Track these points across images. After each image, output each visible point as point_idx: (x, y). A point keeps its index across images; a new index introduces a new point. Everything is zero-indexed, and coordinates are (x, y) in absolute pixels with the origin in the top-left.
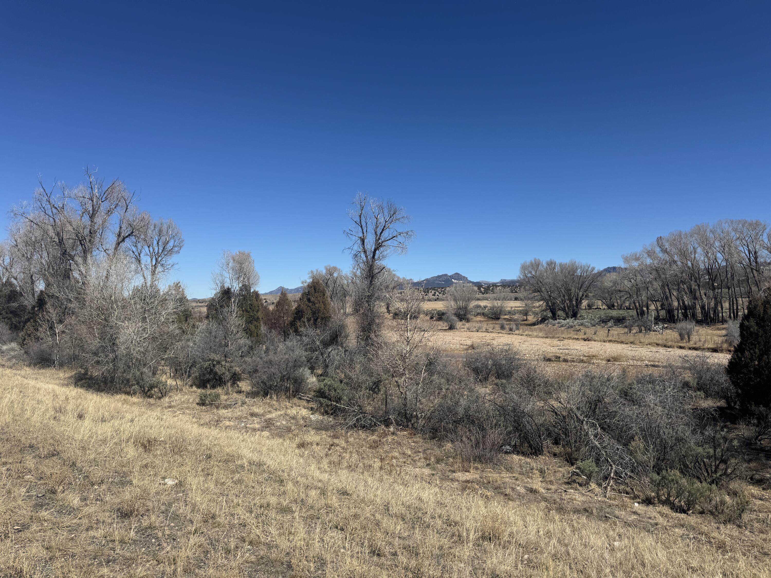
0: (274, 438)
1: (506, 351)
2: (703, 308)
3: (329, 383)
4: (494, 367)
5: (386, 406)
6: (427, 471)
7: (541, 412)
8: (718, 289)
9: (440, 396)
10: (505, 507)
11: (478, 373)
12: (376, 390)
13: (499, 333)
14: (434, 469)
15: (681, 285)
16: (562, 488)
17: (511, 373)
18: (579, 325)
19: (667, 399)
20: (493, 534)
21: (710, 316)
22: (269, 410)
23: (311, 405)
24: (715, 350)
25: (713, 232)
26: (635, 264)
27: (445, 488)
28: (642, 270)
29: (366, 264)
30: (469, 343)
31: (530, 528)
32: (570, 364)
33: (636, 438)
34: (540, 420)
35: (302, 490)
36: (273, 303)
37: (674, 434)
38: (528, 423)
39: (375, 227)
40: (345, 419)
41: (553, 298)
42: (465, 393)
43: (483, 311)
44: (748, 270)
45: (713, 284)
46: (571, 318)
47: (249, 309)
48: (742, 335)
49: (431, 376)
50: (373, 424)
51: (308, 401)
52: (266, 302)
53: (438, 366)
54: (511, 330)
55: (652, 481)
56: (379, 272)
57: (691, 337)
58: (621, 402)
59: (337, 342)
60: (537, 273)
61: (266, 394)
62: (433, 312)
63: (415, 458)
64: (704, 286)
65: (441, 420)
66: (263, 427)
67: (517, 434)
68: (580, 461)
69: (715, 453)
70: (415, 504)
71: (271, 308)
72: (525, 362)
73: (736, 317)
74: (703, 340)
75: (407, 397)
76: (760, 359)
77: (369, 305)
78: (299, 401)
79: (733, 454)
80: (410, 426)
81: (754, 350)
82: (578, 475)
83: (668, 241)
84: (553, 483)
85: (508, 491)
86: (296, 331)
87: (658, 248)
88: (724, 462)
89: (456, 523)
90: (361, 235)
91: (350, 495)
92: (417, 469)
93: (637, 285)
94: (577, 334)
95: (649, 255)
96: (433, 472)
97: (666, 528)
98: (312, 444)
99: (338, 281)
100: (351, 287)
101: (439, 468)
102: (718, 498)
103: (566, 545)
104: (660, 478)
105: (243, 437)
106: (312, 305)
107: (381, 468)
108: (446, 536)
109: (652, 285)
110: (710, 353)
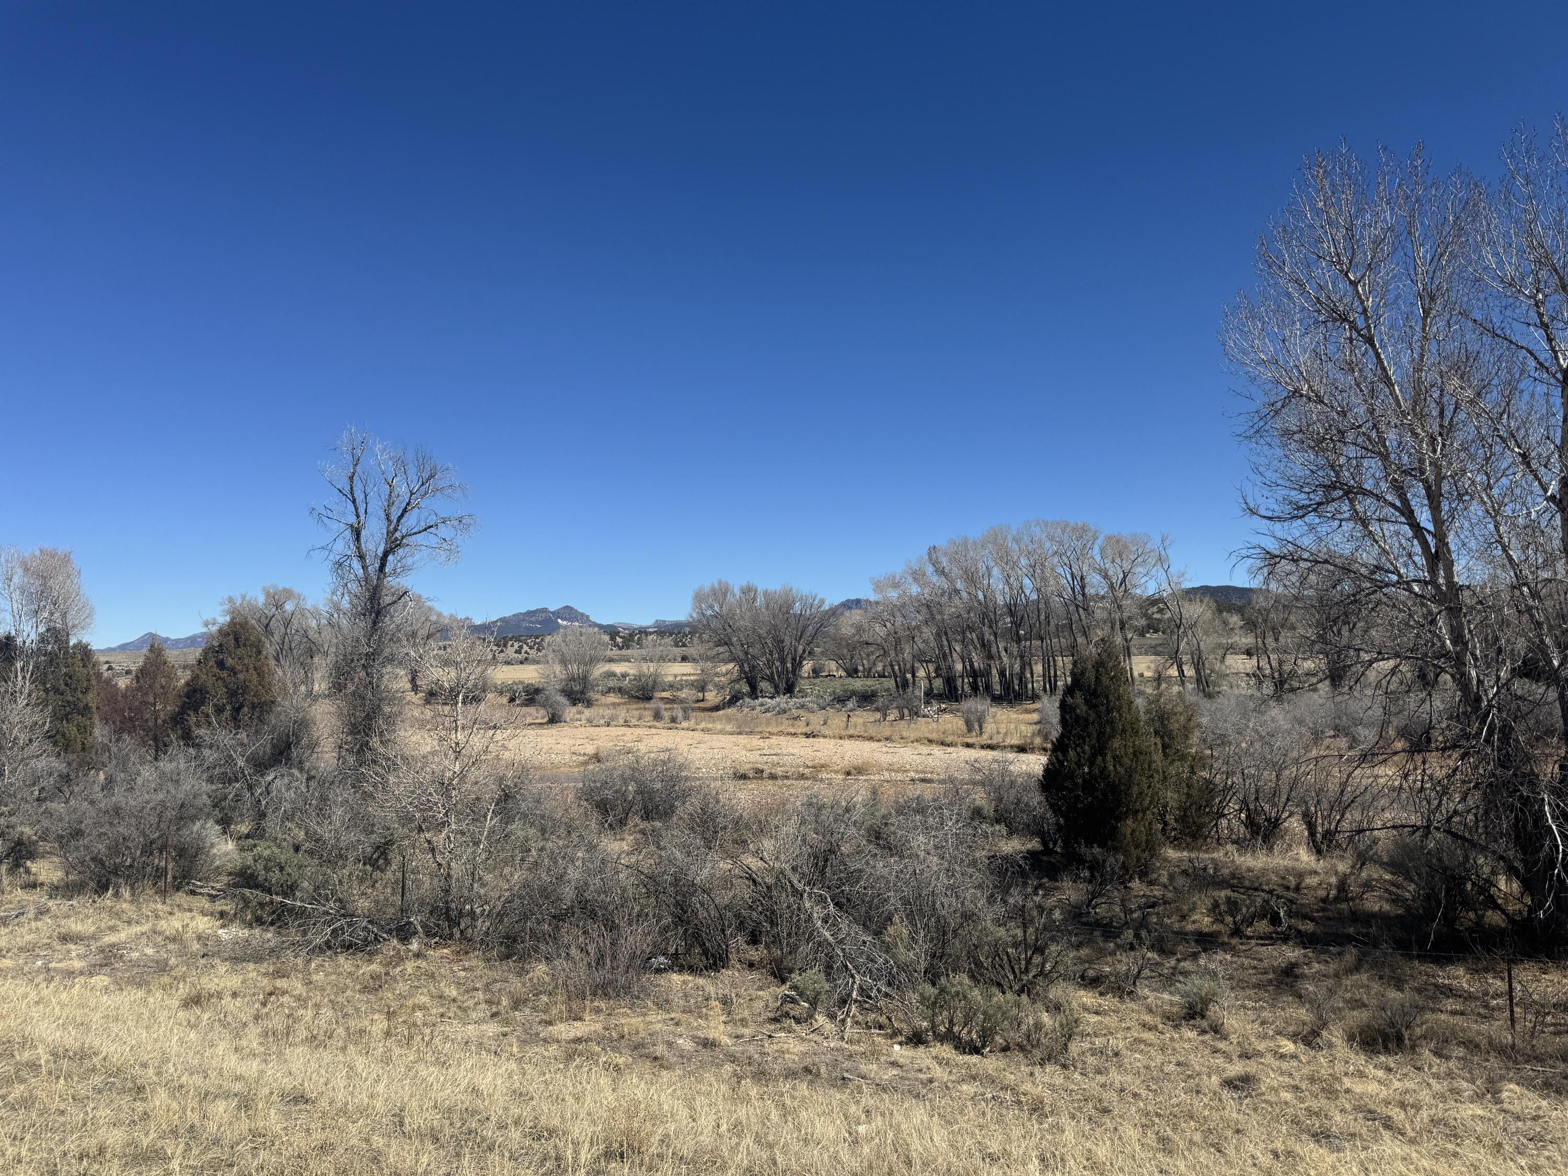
0: (121, 989)
1: (664, 763)
2: (1002, 673)
3: (267, 853)
4: (639, 797)
5: (403, 896)
6: (492, 1028)
7: (727, 882)
8: (1026, 640)
9: (525, 866)
10: (652, 1084)
11: (607, 811)
12: (381, 862)
13: (650, 727)
14: (507, 1022)
15: (968, 634)
16: (764, 1031)
17: (672, 806)
18: (798, 708)
19: (947, 841)
20: (628, 1143)
21: (1014, 688)
22: (110, 923)
23: (219, 906)
24: (1022, 749)
25: (1017, 541)
26: (893, 594)
27: (530, 1059)
28: (904, 605)
29: (363, 583)
30: (590, 749)
31: (702, 1121)
32: (780, 782)
33: (896, 919)
34: (724, 897)
35: (192, 1103)
36: (128, 672)
37: (959, 905)
38: (702, 905)
39: (386, 504)
40: (305, 933)
41: (753, 656)
42: (580, 854)
43: (620, 684)
44: (1071, 608)
45: (1018, 632)
46: (784, 694)
47: (63, 687)
48: (1063, 721)
49: (507, 823)
50: (371, 937)
51: (213, 898)
52: (110, 668)
53: (523, 801)
54: (673, 720)
55: (923, 999)
56: (394, 602)
57: (984, 725)
58: (870, 851)
59: (289, 759)
60: (724, 608)
61: (102, 888)
62: (515, 687)
63: (466, 1004)
64: (1003, 636)
65: (525, 917)
66: (94, 966)
67: (681, 930)
68: (798, 972)
69: (1025, 935)
70: (462, 1103)
71: (122, 683)
72: (698, 783)
73: (1054, 689)
74: (1003, 731)
75: (452, 873)
76: (1092, 764)
77: (367, 674)
78: (190, 898)
79: (1053, 936)
80: (458, 935)
81: (1082, 748)
82: (793, 1001)
83: (946, 554)
84: (747, 1023)
85: (660, 1050)
86: (187, 737)
87: (931, 565)
88: (1040, 950)
89: (552, 1132)
90: (352, 519)
91: (313, 1102)
92: (470, 1027)
93: (896, 633)
94: (793, 725)
95: (915, 579)
96: (506, 1029)
97: (946, 1086)
98: (220, 996)
99: (295, 622)
100: (327, 634)
101: (518, 1019)
102: (1030, 1017)
103: (771, 1146)
104: (936, 991)
105: (39, 993)
106: (229, 675)
107: (388, 1034)
108: (531, 1163)
109: (921, 633)
110: (1015, 755)
